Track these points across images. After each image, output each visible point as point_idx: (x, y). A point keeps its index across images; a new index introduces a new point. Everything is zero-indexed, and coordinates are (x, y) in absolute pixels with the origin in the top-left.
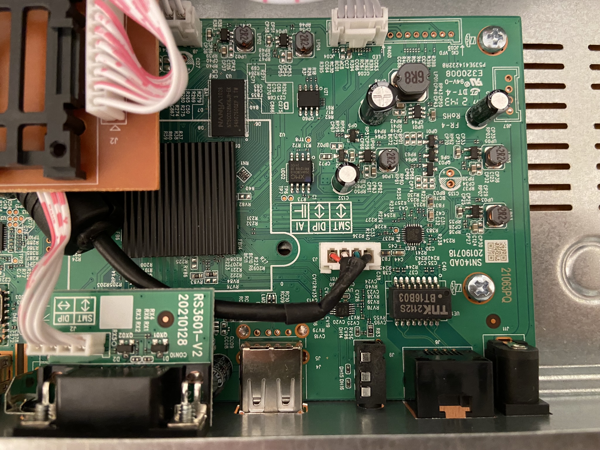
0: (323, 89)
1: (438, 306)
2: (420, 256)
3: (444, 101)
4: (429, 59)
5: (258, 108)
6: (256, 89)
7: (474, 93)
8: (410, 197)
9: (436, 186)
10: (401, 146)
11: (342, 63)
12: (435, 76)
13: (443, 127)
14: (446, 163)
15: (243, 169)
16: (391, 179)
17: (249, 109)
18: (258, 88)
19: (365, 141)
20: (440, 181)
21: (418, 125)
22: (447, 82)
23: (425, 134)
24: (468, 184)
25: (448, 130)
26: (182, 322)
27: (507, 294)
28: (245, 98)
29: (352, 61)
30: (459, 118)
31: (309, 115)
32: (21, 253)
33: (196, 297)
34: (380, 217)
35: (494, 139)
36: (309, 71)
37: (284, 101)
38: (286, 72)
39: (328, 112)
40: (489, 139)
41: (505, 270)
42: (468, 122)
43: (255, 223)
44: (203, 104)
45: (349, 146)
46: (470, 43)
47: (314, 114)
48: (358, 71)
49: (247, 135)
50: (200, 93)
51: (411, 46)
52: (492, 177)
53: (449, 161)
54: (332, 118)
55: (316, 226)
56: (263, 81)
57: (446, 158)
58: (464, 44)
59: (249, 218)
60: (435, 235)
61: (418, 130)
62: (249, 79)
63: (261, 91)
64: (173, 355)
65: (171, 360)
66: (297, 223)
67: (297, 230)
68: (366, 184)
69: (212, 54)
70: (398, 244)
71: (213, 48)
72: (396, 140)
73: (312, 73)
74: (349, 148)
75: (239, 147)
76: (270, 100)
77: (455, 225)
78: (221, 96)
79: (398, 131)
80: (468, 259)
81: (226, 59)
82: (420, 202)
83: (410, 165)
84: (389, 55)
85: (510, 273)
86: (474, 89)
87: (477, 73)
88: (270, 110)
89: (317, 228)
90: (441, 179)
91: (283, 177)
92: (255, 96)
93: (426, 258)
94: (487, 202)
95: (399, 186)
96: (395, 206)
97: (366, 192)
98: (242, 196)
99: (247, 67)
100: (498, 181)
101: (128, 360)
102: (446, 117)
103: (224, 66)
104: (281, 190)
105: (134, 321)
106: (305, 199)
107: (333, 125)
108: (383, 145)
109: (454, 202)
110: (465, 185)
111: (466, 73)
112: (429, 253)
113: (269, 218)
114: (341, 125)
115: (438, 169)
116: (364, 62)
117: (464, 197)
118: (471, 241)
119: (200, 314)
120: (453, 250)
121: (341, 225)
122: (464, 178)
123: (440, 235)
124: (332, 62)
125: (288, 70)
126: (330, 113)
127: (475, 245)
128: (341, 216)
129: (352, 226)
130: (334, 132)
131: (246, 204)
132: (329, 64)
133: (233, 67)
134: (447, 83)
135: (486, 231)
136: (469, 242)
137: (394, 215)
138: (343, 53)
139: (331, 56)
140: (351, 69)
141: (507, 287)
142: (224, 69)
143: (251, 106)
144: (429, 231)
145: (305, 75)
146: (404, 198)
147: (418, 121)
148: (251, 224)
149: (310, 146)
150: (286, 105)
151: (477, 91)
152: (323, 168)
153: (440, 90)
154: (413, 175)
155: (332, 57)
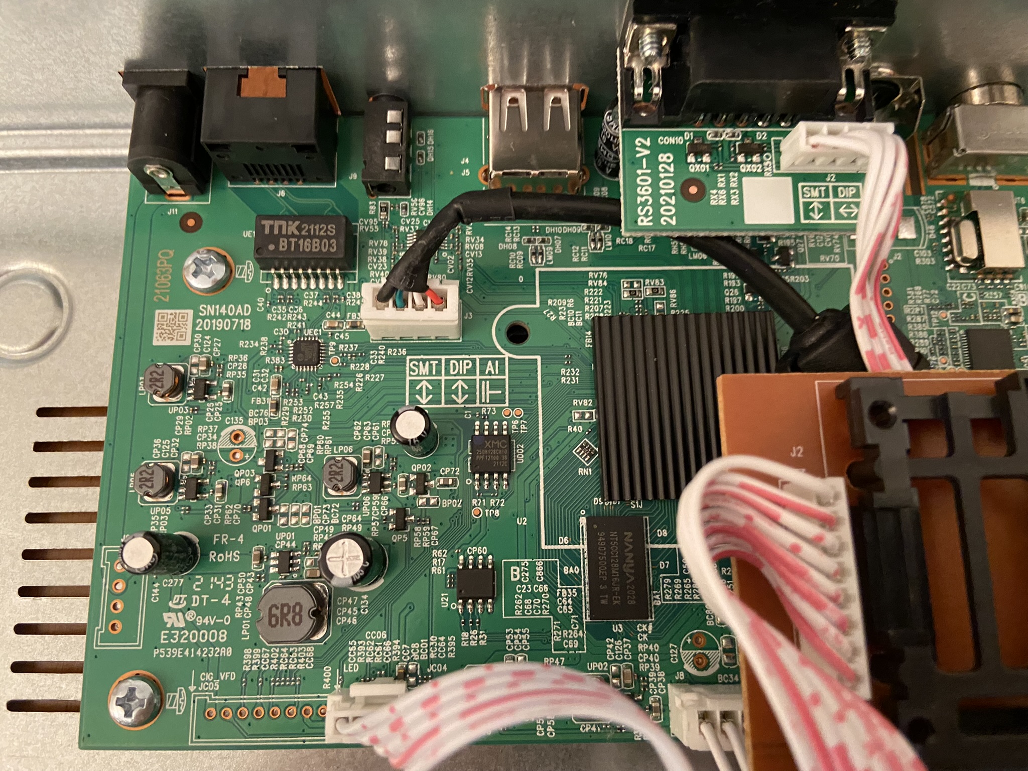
0: (449, 605)
1: (276, 232)
2: (298, 321)
3: (236, 583)
4: (256, 664)
5: (565, 570)
6: (568, 605)
7: (180, 598)
8: (308, 414)
9: (262, 433)
10: (318, 501)
11: (414, 654)
12: (248, 630)
13: (242, 536)
14: (242, 472)
15: (587, 462)
16: (338, 445)
17: (580, 568)
18: (565, 607)
19: (380, 511)
20: (255, 441)
21: (285, 539)
22: (227, 620)
23: (274, 524)
24: (208, 437)
25: (232, 531)
26: (668, 186)
27: (165, 261)
28: (587, 588)
29: (395, 659)
30: (212, 552)
31: (476, 556)
32: (935, 327)
33: (648, 222)
34: (361, 382)
35: (154, 515)
36: (474, 640)
37: (520, 582)
38: (516, 637)
39: (442, 561)
40: (163, 515)
41: (163, 298)
42: (197, 545)
43: (566, 373)
44: (661, 576)
45: (406, 502)
46: (177, 695)
47: (466, 559)
48: (385, 640)
49: (583, 521)
50: (668, 597)
51: (284, 689)
52: (166, 449)
53: (237, 476)
54: (434, 552)
55: (465, 367)
56: (556, 619)
57: (242, 481)
58: (189, 693)
59: (576, 380)
60: (272, 352)
61: (286, 531)
62: (581, 624)
63: (560, 601)
64: (680, 140)
65: (682, 134)
66: (497, 373)
67: (497, 362)
68: (381, 436)
69: (649, 671)
70: (332, 339)
71: (648, 683)
72: (325, 513)
73: (470, 635)
74: (407, 498)
75: (596, 499)
76: (542, 583)
77: (236, 369)
78: (630, 589)
79: (321, 528)
80: (221, 316)
81: (624, 661)
82: (291, 408)
83: (304, 468)
84: (327, 670)
85: (156, 294)
86: (180, 607)
87: (170, 636)
88: (543, 566)
89: (465, 364)
90: (254, 444)
91: (520, 448)
92: (569, 590)
93: (289, 317)
94: (179, 406)
95: (325, 434)
96: (335, 400)
97: (381, 423)
98: (587, 415)
99: (585, 647)
100: (157, 441)
101: (745, 135)
102: (234, 554)
103: (627, 648)
104: (523, 427)
105: (740, 186)
106: (484, 411)
107: (434, 538)
108: (348, 504)
109: (235, 406)
110: (212, 436)
111: (191, 636)
112: (283, 324)
113: (543, 381)
114: (421, 538)
115: (256, 462)
116: (374, 657)
117: (217, 414)
118: (213, 342)
119: (642, 196)
120: (243, 330)
121: (424, 370)
122: (214, 446)
123: (263, 353)
124: (432, 656)
125: (513, 641)
126: (439, 560)
127: (208, 337)
128: (424, 383)
129: (408, 368)
130: (432, 527)
131: (581, 404)
132: (438, 652)
133: (611, 646)
134: (227, 618)
135: (186, 359)
136: (217, 341)
137: (336, 384)
138: (412, 675)
139: (435, 668)
140: (399, 644)
141: (162, 273)
142: (626, 642)
143: (577, 572)
144: (281, 360)
145: (481, 632)
146: (318, 413)
147: (285, 547)
148: (571, 372)
149: (474, 502)
150: (515, 576)
151: (174, 602)
152: (451, 463)
153: (240, 604)
154: (301, 452)
155: (432, 667)
